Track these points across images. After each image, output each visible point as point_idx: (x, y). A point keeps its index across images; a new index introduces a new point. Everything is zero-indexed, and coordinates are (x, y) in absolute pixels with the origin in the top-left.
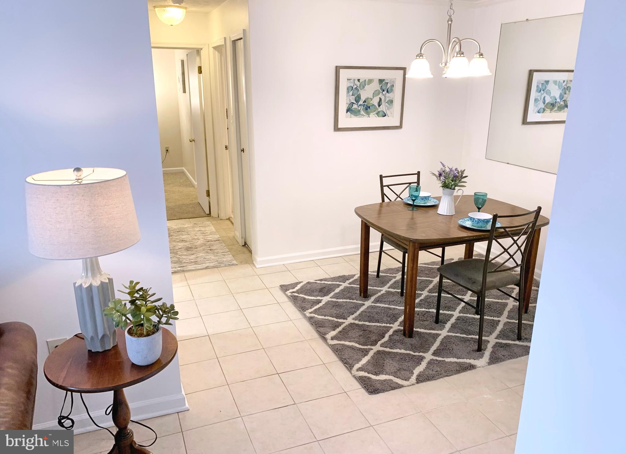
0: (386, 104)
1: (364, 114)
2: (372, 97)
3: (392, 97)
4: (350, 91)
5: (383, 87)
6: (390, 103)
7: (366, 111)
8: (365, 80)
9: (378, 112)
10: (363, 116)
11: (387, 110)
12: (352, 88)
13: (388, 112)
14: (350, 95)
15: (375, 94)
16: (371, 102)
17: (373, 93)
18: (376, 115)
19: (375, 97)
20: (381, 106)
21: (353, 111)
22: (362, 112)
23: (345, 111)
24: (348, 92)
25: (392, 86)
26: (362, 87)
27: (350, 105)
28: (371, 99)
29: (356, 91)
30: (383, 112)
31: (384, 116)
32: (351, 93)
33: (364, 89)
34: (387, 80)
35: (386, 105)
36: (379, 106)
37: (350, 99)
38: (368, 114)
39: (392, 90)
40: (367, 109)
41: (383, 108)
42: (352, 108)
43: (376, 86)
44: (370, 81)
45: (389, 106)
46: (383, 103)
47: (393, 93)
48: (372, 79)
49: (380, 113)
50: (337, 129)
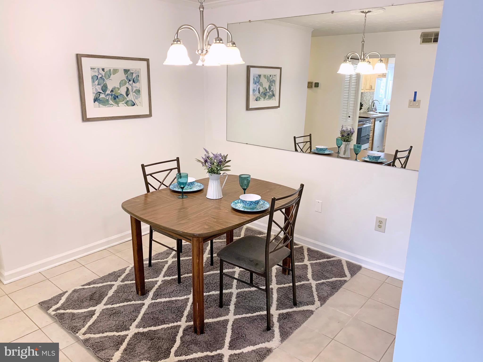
0: (134, 93)
1: (113, 104)
2: (119, 87)
3: (138, 87)
4: (95, 80)
5: (129, 77)
6: (137, 92)
7: (115, 100)
8: (110, 70)
9: (127, 101)
10: (112, 105)
11: (136, 99)
12: (97, 77)
13: (137, 102)
14: (95, 85)
15: (122, 83)
16: (119, 91)
17: (120, 83)
18: (125, 104)
19: (122, 86)
20: (129, 96)
21: (101, 100)
22: (111, 102)
23: (93, 101)
24: (93, 82)
25: (138, 76)
26: (107, 77)
27: (97, 95)
28: (119, 89)
29: (102, 81)
30: (132, 101)
31: (133, 105)
32: (96, 82)
33: (110, 79)
34: (132, 70)
35: (134, 95)
36: (127, 95)
37: (96, 89)
38: (117, 103)
39: (138, 81)
40: (115, 99)
41: (131, 97)
42: (100, 97)
43: (121, 76)
44: (116, 71)
45: (136, 95)
46: (131, 92)
47: (140, 83)
48: (117, 69)
49: (129, 102)
50: (85, 119)
